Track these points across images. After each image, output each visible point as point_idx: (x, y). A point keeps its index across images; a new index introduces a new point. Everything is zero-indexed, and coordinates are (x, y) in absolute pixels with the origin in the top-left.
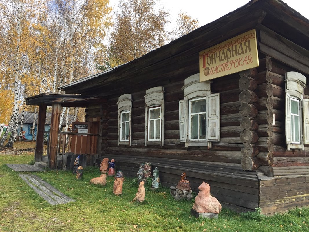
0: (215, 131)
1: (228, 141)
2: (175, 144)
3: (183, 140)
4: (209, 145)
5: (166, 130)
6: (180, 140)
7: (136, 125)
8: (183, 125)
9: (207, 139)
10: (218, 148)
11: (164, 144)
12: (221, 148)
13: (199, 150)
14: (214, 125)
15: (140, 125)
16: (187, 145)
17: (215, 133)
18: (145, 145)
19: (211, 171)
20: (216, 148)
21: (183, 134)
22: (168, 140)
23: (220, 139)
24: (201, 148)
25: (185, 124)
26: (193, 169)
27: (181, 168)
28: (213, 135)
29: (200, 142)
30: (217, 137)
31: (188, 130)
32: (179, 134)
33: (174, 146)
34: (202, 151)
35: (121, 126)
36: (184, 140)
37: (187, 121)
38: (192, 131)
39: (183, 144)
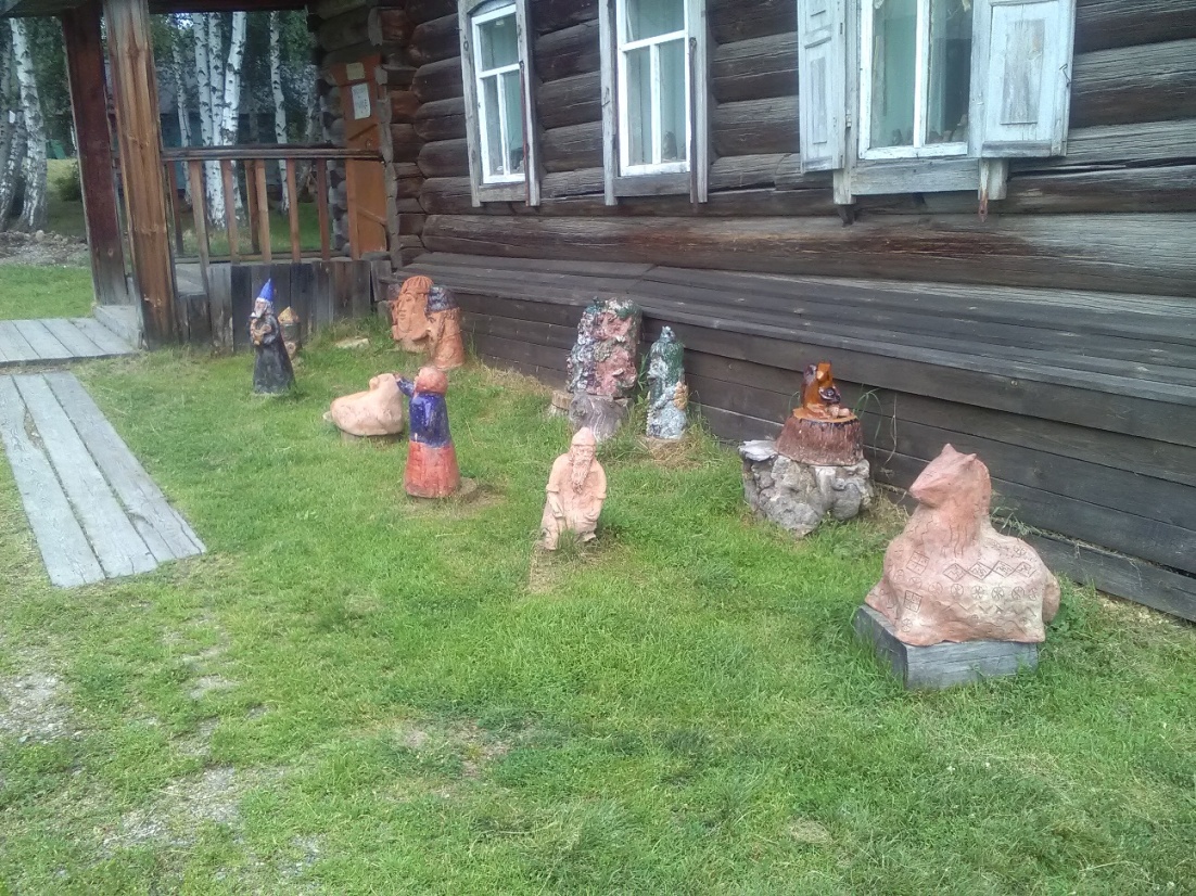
0: (1034, 80)
1: (1120, 151)
2: (772, 185)
3: (820, 161)
4: (992, 185)
5: (721, 101)
6: (805, 159)
7: (556, 86)
8: (822, 62)
9: (977, 142)
10: (1050, 200)
11: (710, 190)
12: (1066, 200)
13: (916, 219)
14: (1029, 41)
15: (576, 83)
16: (844, 192)
17: (1032, 102)
18: (609, 201)
19: (993, 348)
20: (1033, 197)
21: (823, 121)
22: (734, 165)
23: (1068, 141)
24: (932, 205)
25: (832, 53)
26: (878, 339)
27: (804, 328)
28: (1021, 110)
29: (931, 167)
30: (1047, 127)
31: (851, 90)
32: (796, 123)
33: (769, 197)
34: (942, 220)
35: (481, 99)
36: (829, 159)
37: (845, 29)
38: (880, 96)
39: (821, 182)
